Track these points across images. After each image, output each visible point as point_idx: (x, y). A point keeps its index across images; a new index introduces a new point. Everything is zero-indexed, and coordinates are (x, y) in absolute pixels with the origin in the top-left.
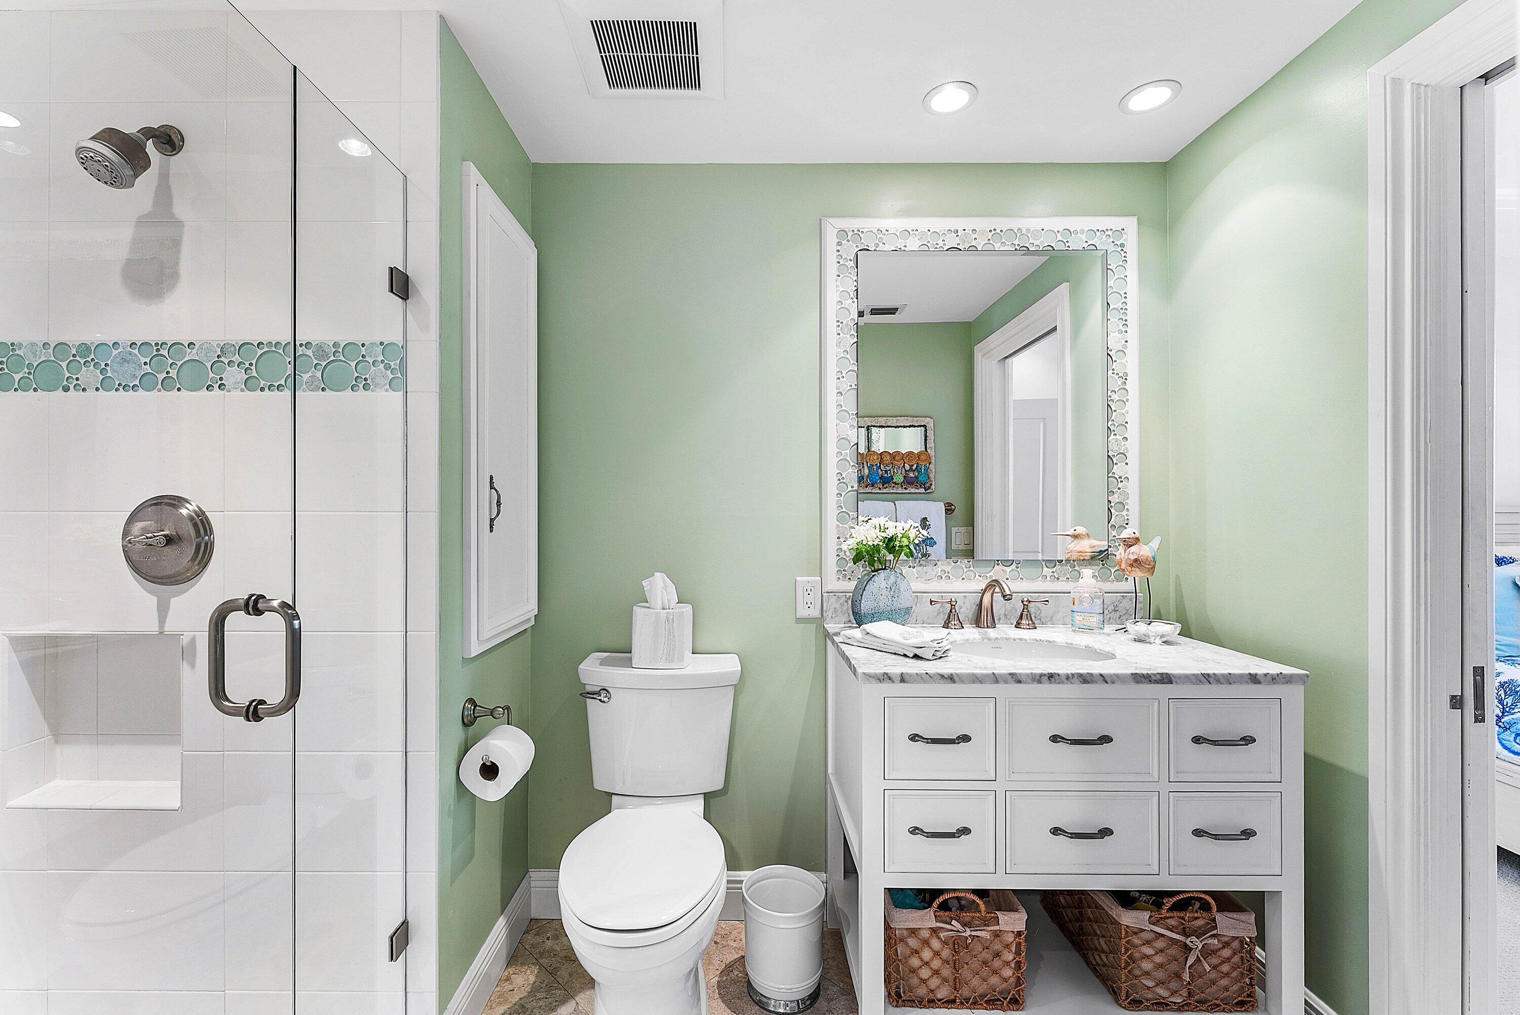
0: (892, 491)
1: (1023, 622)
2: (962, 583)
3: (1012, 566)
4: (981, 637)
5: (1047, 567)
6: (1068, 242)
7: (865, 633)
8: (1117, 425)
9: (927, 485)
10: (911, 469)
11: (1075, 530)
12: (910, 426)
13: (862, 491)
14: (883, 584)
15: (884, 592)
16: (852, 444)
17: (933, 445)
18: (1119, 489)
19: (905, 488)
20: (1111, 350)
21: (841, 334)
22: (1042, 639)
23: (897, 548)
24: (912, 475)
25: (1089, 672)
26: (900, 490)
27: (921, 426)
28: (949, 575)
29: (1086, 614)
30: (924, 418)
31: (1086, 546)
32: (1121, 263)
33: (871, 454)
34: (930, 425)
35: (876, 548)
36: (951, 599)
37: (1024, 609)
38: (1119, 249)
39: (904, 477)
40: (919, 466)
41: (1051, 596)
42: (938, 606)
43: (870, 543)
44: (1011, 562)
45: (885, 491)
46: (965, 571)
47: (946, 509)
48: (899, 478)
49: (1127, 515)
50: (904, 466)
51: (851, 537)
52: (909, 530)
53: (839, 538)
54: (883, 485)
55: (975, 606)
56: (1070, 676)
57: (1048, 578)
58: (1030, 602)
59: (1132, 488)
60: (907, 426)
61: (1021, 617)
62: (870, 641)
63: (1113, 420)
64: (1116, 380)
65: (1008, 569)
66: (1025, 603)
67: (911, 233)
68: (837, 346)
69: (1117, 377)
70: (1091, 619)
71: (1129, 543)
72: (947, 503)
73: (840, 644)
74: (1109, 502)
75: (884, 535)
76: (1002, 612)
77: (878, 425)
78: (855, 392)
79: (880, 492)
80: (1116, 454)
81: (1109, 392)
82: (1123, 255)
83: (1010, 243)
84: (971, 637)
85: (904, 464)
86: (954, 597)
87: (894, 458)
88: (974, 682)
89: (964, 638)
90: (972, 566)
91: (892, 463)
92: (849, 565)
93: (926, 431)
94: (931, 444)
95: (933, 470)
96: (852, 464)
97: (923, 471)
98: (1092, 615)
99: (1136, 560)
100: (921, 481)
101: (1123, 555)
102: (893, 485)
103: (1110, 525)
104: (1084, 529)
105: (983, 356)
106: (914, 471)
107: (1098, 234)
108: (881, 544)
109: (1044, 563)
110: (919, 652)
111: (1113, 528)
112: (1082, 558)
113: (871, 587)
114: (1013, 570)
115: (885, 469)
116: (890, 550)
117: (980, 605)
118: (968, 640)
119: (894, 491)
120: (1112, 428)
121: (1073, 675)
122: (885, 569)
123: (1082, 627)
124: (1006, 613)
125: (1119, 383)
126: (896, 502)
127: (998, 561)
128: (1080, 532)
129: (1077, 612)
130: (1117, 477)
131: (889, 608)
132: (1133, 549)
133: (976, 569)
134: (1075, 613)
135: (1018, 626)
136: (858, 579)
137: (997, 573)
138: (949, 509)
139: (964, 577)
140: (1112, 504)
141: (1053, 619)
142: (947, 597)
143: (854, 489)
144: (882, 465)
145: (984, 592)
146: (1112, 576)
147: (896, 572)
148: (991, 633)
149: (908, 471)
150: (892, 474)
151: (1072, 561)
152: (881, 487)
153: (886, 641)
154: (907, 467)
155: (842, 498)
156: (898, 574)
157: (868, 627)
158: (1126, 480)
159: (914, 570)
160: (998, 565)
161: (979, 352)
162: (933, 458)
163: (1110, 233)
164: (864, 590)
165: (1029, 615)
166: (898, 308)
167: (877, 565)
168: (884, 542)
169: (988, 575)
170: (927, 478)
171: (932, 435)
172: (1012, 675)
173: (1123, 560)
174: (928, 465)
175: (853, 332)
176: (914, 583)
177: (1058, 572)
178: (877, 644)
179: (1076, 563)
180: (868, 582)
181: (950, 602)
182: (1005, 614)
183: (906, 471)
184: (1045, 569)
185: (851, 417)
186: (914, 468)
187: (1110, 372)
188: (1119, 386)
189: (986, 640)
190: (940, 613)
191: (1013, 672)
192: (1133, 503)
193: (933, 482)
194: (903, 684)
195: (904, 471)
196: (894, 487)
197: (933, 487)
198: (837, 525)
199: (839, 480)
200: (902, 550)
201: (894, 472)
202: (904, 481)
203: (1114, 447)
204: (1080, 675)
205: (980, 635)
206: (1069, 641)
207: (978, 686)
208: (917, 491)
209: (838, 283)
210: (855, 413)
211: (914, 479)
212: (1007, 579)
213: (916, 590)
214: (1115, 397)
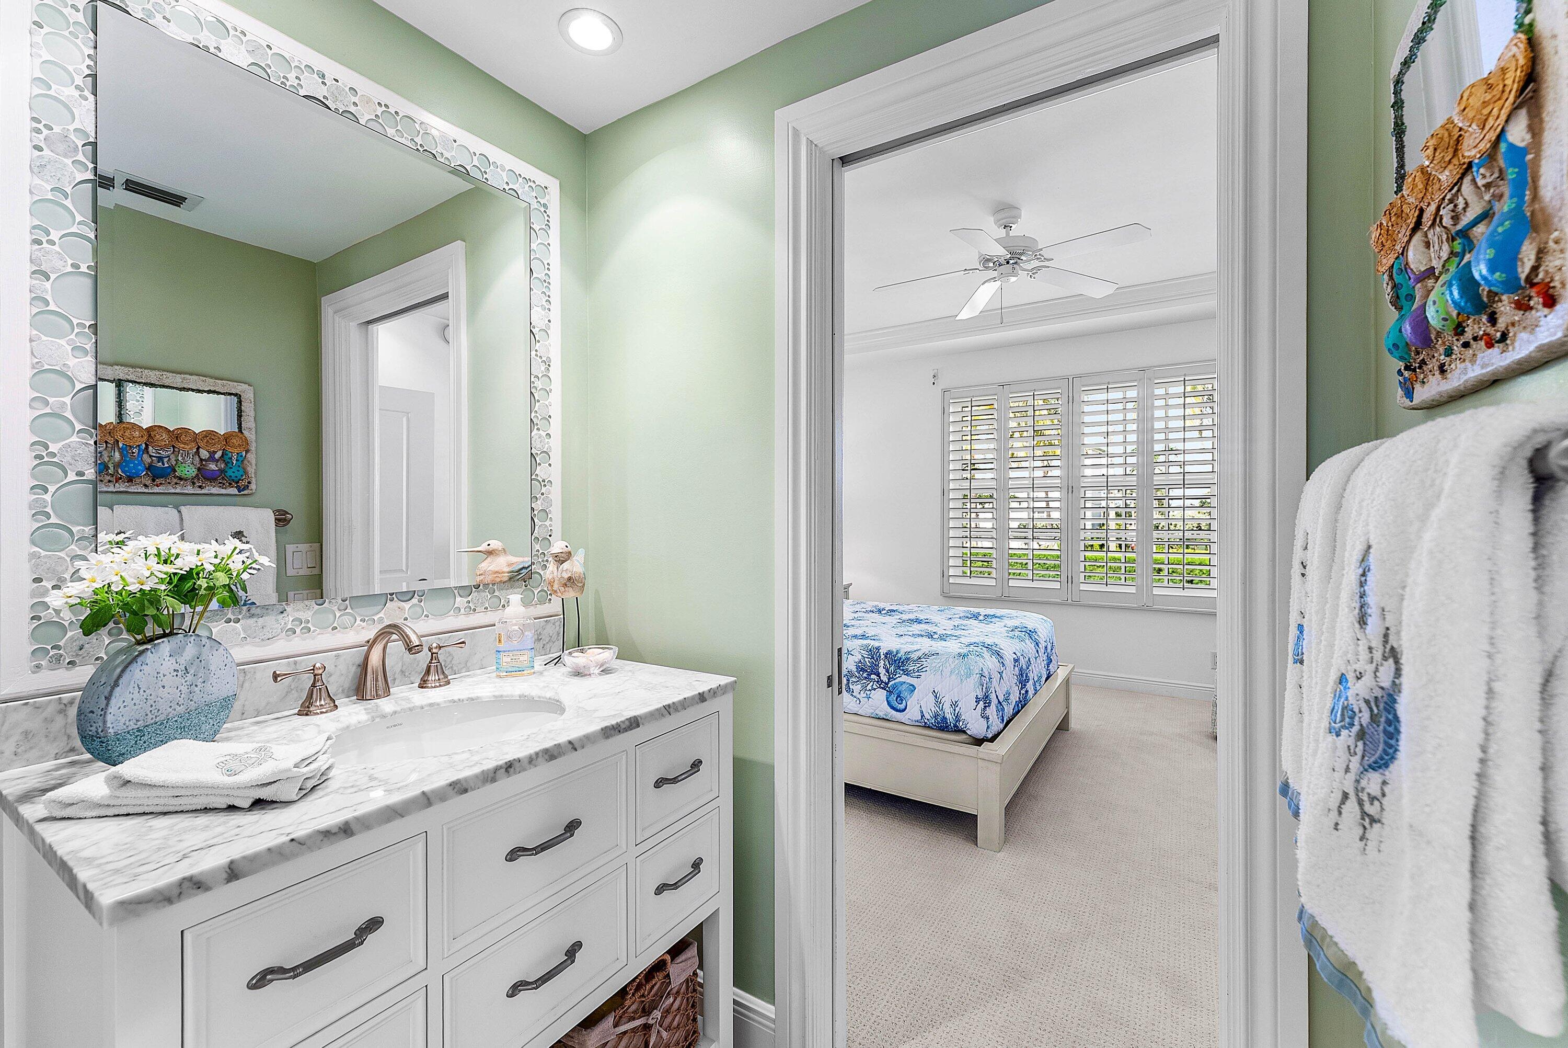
0: (173, 491)
1: (430, 678)
2: (333, 635)
3: (413, 600)
4: (369, 716)
5: (461, 596)
6: (486, 173)
7: (116, 783)
8: (540, 418)
9: (241, 483)
10: (212, 458)
11: (489, 545)
12: (209, 392)
13: (105, 489)
14: (168, 665)
15: (169, 681)
16: (79, 386)
17: (252, 425)
18: (543, 494)
19: (200, 487)
20: (534, 327)
21: (46, 152)
22: (462, 697)
23: (202, 592)
24: (213, 466)
25: (556, 743)
26: (189, 489)
27: (230, 394)
28: (309, 625)
29: (515, 653)
30: (236, 384)
31: (502, 564)
32: (544, 227)
33: (125, 429)
34: (248, 394)
35: (152, 598)
36: (314, 666)
37: (432, 660)
38: (542, 209)
39: (199, 469)
40: (227, 455)
41: (465, 634)
42: (287, 681)
43: (134, 588)
44: (412, 593)
45: (156, 490)
46: (338, 615)
47: (276, 519)
48: (188, 470)
49: (551, 526)
50: (197, 452)
51: (76, 577)
52: (229, 557)
53: (38, 580)
54: (154, 480)
55: (355, 667)
56: (534, 757)
57: (462, 610)
58: (440, 648)
59: (555, 493)
60: (205, 391)
61: (428, 672)
62: (131, 798)
63: (536, 412)
64: (539, 365)
65: (407, 606)
66: (434, 651)
67: (232, 32)
68: (32, 171)
69: (540, 361)
70: (522, 658)
71: (561, 559)
72: (278, 511)
73: (39, 828)
74: (533, 509)
75: (170, 569)
76: (398, 669)
77: (143, 381)
78: (88, 283)
79: (146, 491)
80: (539, 452)
81: (532, 377)
82: (547, 218)
83: (410, 138)
84: (353, 720)
85: (198, 449)
86: (318, 660)
87: (177, 437)
88: (389, 820)
89: (340, 726)
90: (349, 607)
91: (174, 447)
92: (69, 634)
93: (240, 402)
94: (249, 422)
95: (254, 462)
96: (78, 426)
97: (235, 462)
98: (522, 652)
99: (570, 579)
100: (231, 476)
101: (555, 574)
102: (175, 481)
103: (533, 538)
104: (500, 544)
105: (335, 313)
106: (217, 461)
107: (520, 180)
108: (163, 587)
109: (456, 592)
110: (264, 794)
111: (536, 541)
112: (498, 580)
113: (136, 673)
114: (414, 605)
115: (158, 455)
116: (185, 596)
117: (364, 665)
118: (348, 727)
119: (178, 491)
120: (535, 420)
121: (537, 754)
122: (171, 634)
123: (510, 670)
124: (404, 669)
125: (543, 368)
126: (183, 508)
127: (392, 594)
128: (495, 547)
129: (504, 651)
130: (541, 480)
131: (180, 709)
132: (566, 565)
133: (357, 610)
134: (502, 653)
135: (423, 685)
136: (97, 659)
137: (391, 613)
138: (282, 519)
139: (335, 625)
140: (536, 512)
141: (469, 664)
142: (306, 663)
143: (84, 478)
144: (150, 448)
145: (371, 644)
146: (536, 599)
147: (198, 636)
148: (386, 705)
149: (205, 460)
150: (174, 463)
151: (491, 586)
152: (148, 482)
153: (177, 790)
154: (204, 454)
155: (48, 497)
156: (204, 640)
157: (129, 768)
158: (549, 484)
159: (237, 625)
160: (392, 600)
161: (329, 306)
162: (254, 444)
163: (532, 184)
164: (116, 684)
165: (439, 667)
166: (186, 199)
167: (151, 629)
168: (170, 583)
169: (376, 618)
170: (241, 472)
171: (252, 410)
172: (453, 785)
173: (556, 579)
174: (244, 453)
175: (80, 157)
176: (237, 649)
177: (475, 601)
178: (157, 801)
179: (495, 587)
180: (126, 667)
181: (313, 670)
182: (401, 671)
183: (201, 460)
184: (458, 599)
185: (76, 330)
186: (217, 456)
187: (533, 353)
188: (542, 372)
189: (377, 720)
190: (292, 690)
191: (454, 779)
192: (556, 512)
193: (254, 480)
194: (235, 884)
195: (198, 459)
196: (176, 483)
197: (253, 486)
198: (33, 556)
199: (36, 457)
200: (213, 595)
201: (177, 460)
202: (197, 475)
203: (537, 444)
204: (546, 751)
205: (368, 713)
206: (497, 694)
207: (397, 823)
208: (223, 491)
209: (38, 39)
210: (88, 324)
211: (218, 473)
212: (406, 619)
213: (241, 661)
214: (538, 384)
